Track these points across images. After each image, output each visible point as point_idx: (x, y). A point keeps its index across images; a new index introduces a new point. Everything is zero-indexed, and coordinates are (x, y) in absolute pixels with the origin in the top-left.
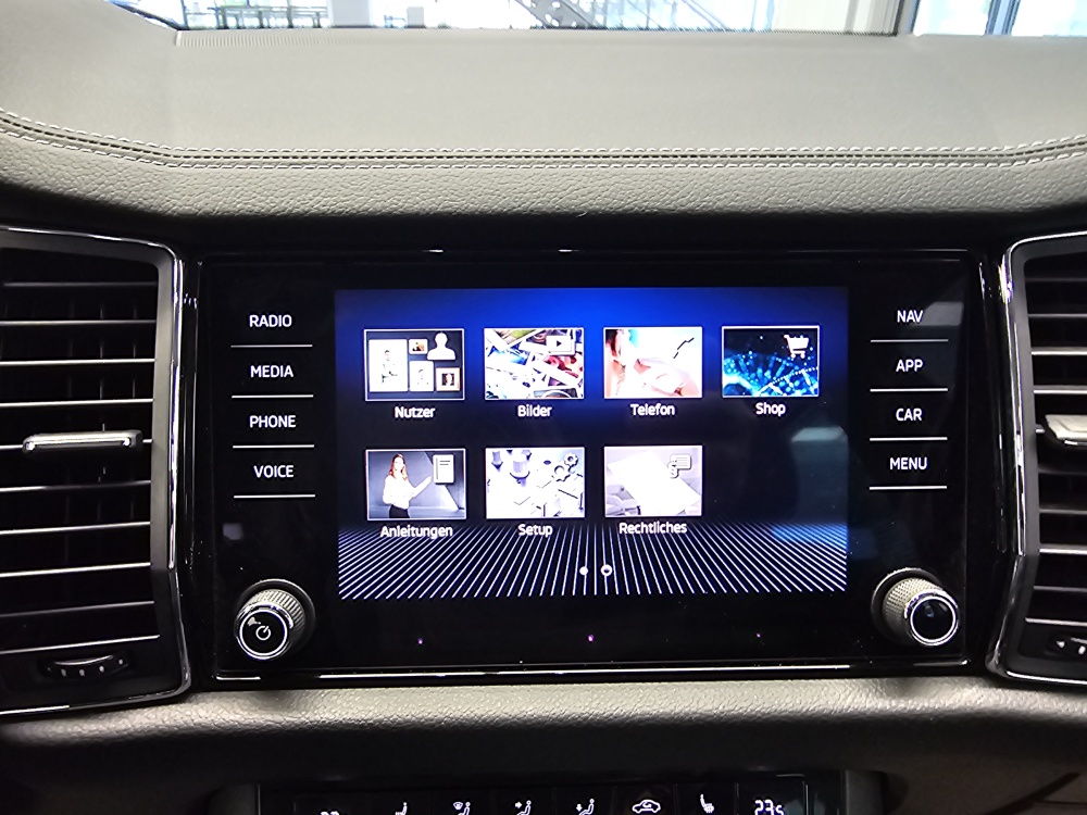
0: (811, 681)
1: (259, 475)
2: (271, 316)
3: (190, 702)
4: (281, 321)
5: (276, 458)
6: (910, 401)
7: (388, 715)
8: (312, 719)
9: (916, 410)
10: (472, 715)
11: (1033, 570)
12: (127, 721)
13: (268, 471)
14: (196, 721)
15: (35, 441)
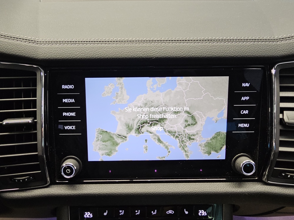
0: (215, 183)
1: (66, 129)
2: (68, 86)
3: (50, 187)
4: (71, 87)
5: (70, 124)
6: (245, 108)
7: (102, 192)
8: (82, 193)
9: (246, 111)
10: (124, 192)
11: (277, 155)
12: (33, 193)
13: (69, 128)
14: (51, 193)
15: (5, 122)
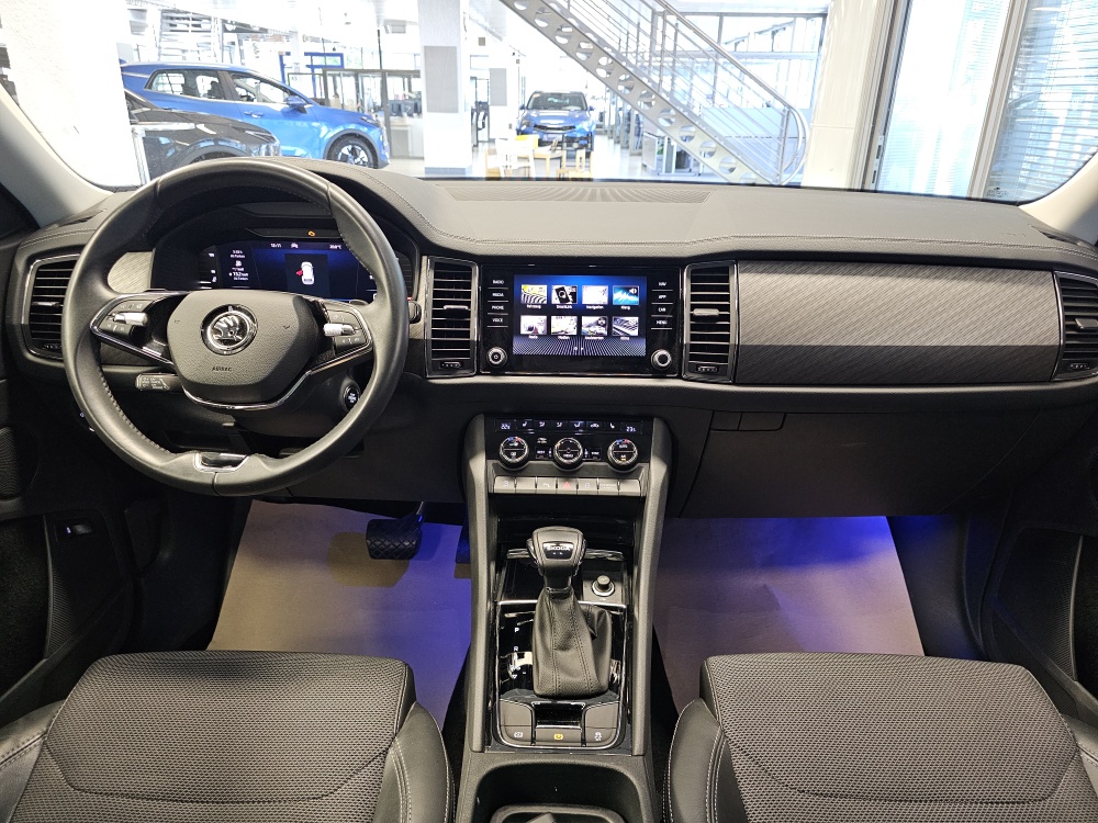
4: (501, 282)
5: (499, 317)
6: (662, 306)
9: (664, 309)
11: (688, 347)
13: (496, 320)
15: (445, 307)
